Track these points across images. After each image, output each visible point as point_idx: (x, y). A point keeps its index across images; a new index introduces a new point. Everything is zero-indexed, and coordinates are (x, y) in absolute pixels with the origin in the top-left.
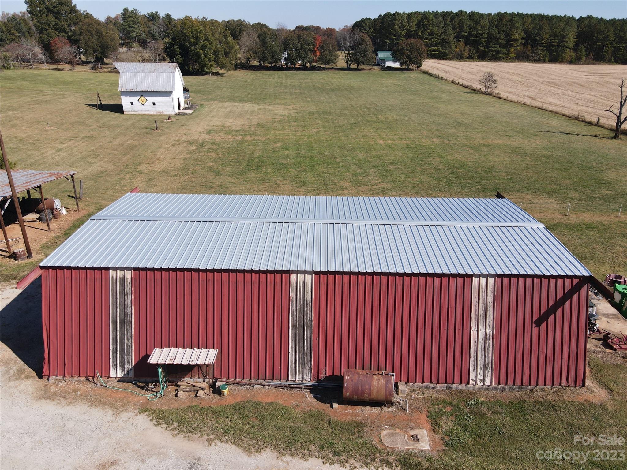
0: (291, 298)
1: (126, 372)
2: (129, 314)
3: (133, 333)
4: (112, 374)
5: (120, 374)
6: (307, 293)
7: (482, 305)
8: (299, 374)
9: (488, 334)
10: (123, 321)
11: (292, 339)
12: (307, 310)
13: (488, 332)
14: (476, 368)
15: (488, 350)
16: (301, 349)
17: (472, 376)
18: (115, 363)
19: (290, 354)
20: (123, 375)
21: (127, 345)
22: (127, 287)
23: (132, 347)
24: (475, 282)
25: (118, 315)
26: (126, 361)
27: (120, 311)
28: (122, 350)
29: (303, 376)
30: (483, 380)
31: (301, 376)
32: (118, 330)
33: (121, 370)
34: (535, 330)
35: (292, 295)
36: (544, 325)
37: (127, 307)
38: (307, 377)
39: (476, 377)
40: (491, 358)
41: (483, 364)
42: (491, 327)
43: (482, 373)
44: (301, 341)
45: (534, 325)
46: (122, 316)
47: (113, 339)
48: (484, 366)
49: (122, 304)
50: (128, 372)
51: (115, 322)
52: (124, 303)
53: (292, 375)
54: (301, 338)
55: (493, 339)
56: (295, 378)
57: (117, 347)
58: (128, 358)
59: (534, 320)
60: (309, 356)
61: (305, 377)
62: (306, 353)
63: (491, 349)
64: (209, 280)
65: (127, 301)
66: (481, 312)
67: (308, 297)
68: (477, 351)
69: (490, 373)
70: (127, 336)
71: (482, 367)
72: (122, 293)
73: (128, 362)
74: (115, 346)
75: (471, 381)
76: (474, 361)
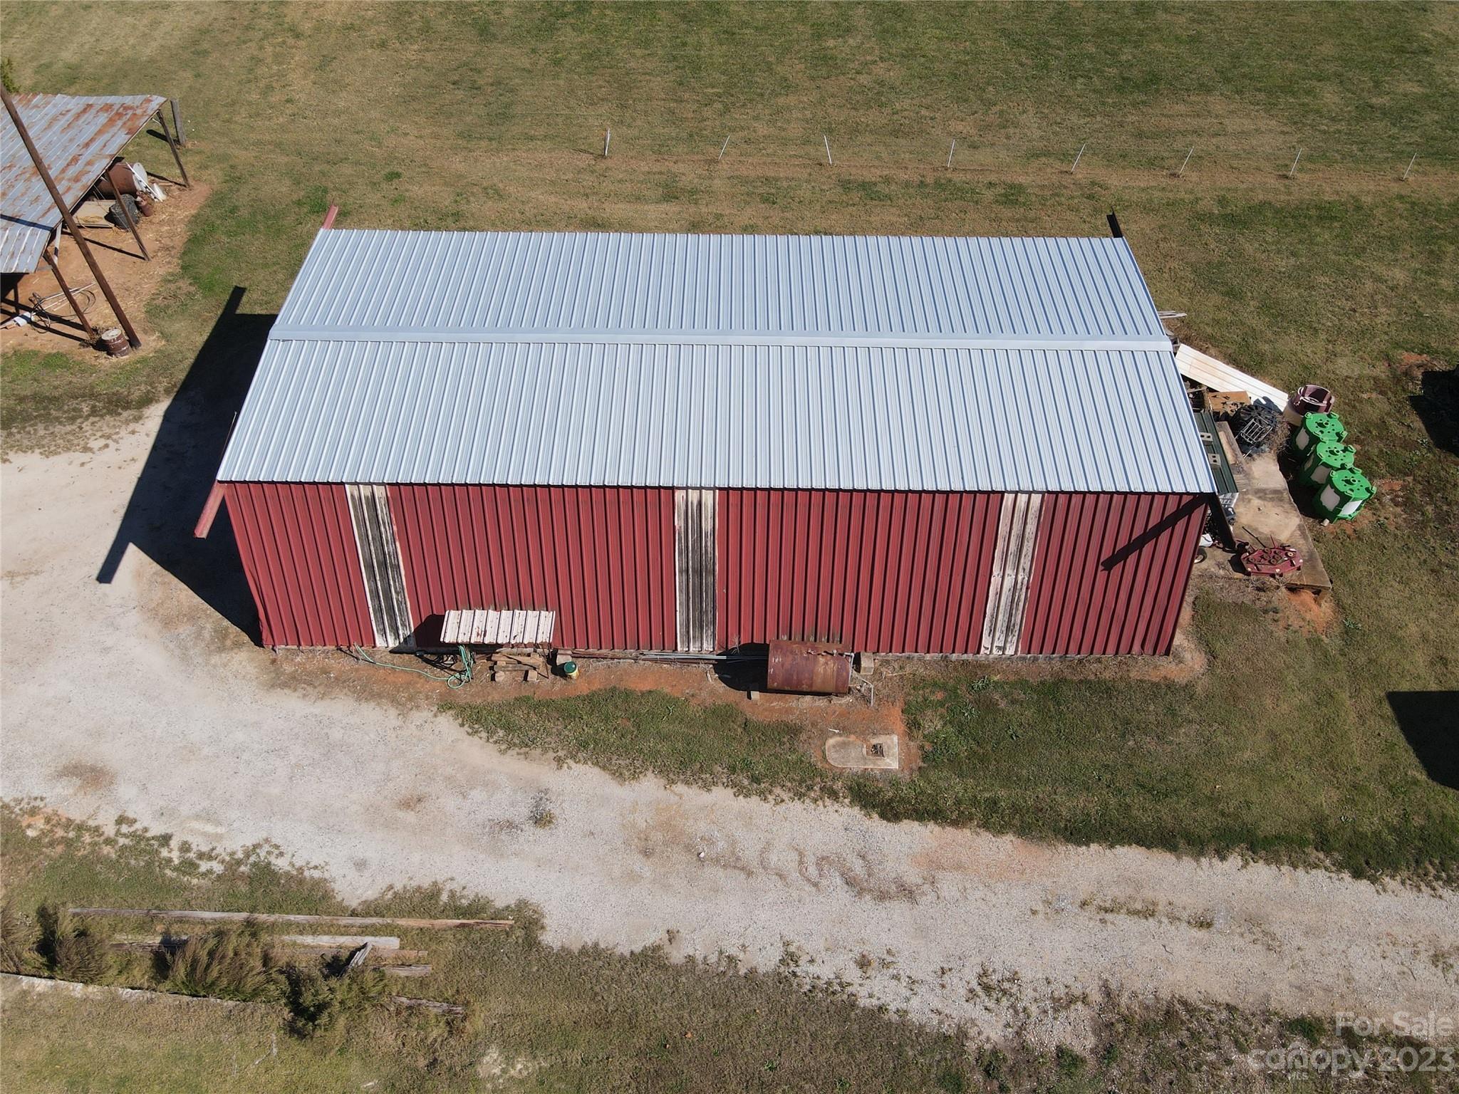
0: (677, 527)
1: (402, 640)
2: (391, 553)
3: (404, 584)
4: (380, 642)
5: (393, 644)
6: (706, 519)
7: (1015, 537)
8: (694, 642)
9: (1019, 581)
10: (383, 565)
11: (681, 591)
12: (706, 546)
13: (1020, 578)
14: (993, 631)
15: (1018, 605)
16: (698, 606)
17: (986, 641)
18: (381, 627)
19: (678, 613)
20: (397, 644)
21: (397, 600)
22: (382, 511)
23: (405, 603)
24: (1007, 501)
25: (374, 556)
26: (399, 624)
27: (376, 550)
28: (390, 609)
29: (702, 644)
30: (1003, 649)
31: (698, 644)
32: (378, 578)
33: (393, 637)
34: (1102, 575)
35: (679, 523)
36: (1117, 569)
37: (387, 543)
38: (708, 646)
39: (992, 644)
40: (1020, 616)
41: (1005, 625)
42: (1027, 570)
43: (1002, 638)
44: (697, 593)
45: (1101, 568)
46: (381, 557)
47: (371, 591)
48: (1008, 628)
49: (378, 538)
50: (405, 639)
51: (370, 567)
52: (381, 537)
53: (682, 643)
54: (697, 588)
55: (1027, 588)
56: (689, 647)
57: (380, 604)
58: (401, 620)
59: (1102, 560)
60: (710, 616)
61: (705, 646)
62: (706, 611)
63: (1021, 604)
64: (528, 499)
65: (386, 533)
66: (1013, 547)
67: (707, 525)
68: (998, 607)
69: (1015, 639)
70: (396, 588)
71: (1004, 629)
72: (374, 520)
73: (403, 625)
74: (377, 602)
75: (982, 649)
76: (991, 621)
